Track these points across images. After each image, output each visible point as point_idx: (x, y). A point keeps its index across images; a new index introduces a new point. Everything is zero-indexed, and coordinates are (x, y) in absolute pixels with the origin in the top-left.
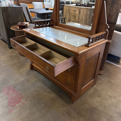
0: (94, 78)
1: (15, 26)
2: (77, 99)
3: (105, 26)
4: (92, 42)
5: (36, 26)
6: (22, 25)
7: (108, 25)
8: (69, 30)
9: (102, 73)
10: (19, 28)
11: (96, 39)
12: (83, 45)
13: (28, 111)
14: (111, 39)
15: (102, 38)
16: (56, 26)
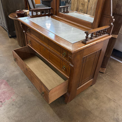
0: (93, 78)
1: (13, 14)
2: (71, 100)
3: (109, 19)
4: (91, 38)
5: (32, 15)
6: (21, 13)
7: (114, 18)
8: (69, 21)
9: (104, 72)
10: (17, 16)
11: (96, 35)
12: (79, 41)
13: (17, 109)
14: (117, 34)
15: (105, 34)
16: (56, 15)
